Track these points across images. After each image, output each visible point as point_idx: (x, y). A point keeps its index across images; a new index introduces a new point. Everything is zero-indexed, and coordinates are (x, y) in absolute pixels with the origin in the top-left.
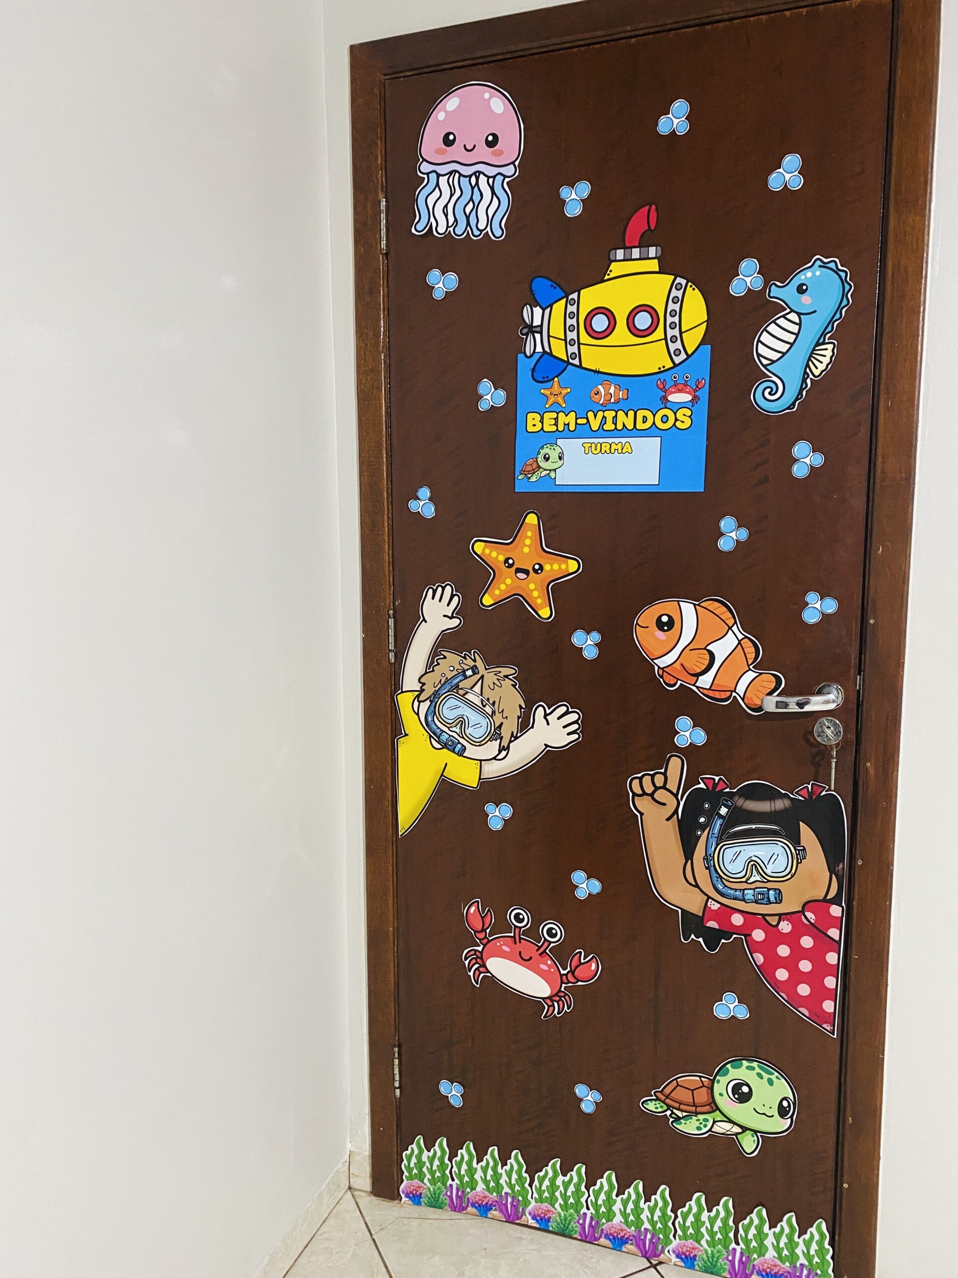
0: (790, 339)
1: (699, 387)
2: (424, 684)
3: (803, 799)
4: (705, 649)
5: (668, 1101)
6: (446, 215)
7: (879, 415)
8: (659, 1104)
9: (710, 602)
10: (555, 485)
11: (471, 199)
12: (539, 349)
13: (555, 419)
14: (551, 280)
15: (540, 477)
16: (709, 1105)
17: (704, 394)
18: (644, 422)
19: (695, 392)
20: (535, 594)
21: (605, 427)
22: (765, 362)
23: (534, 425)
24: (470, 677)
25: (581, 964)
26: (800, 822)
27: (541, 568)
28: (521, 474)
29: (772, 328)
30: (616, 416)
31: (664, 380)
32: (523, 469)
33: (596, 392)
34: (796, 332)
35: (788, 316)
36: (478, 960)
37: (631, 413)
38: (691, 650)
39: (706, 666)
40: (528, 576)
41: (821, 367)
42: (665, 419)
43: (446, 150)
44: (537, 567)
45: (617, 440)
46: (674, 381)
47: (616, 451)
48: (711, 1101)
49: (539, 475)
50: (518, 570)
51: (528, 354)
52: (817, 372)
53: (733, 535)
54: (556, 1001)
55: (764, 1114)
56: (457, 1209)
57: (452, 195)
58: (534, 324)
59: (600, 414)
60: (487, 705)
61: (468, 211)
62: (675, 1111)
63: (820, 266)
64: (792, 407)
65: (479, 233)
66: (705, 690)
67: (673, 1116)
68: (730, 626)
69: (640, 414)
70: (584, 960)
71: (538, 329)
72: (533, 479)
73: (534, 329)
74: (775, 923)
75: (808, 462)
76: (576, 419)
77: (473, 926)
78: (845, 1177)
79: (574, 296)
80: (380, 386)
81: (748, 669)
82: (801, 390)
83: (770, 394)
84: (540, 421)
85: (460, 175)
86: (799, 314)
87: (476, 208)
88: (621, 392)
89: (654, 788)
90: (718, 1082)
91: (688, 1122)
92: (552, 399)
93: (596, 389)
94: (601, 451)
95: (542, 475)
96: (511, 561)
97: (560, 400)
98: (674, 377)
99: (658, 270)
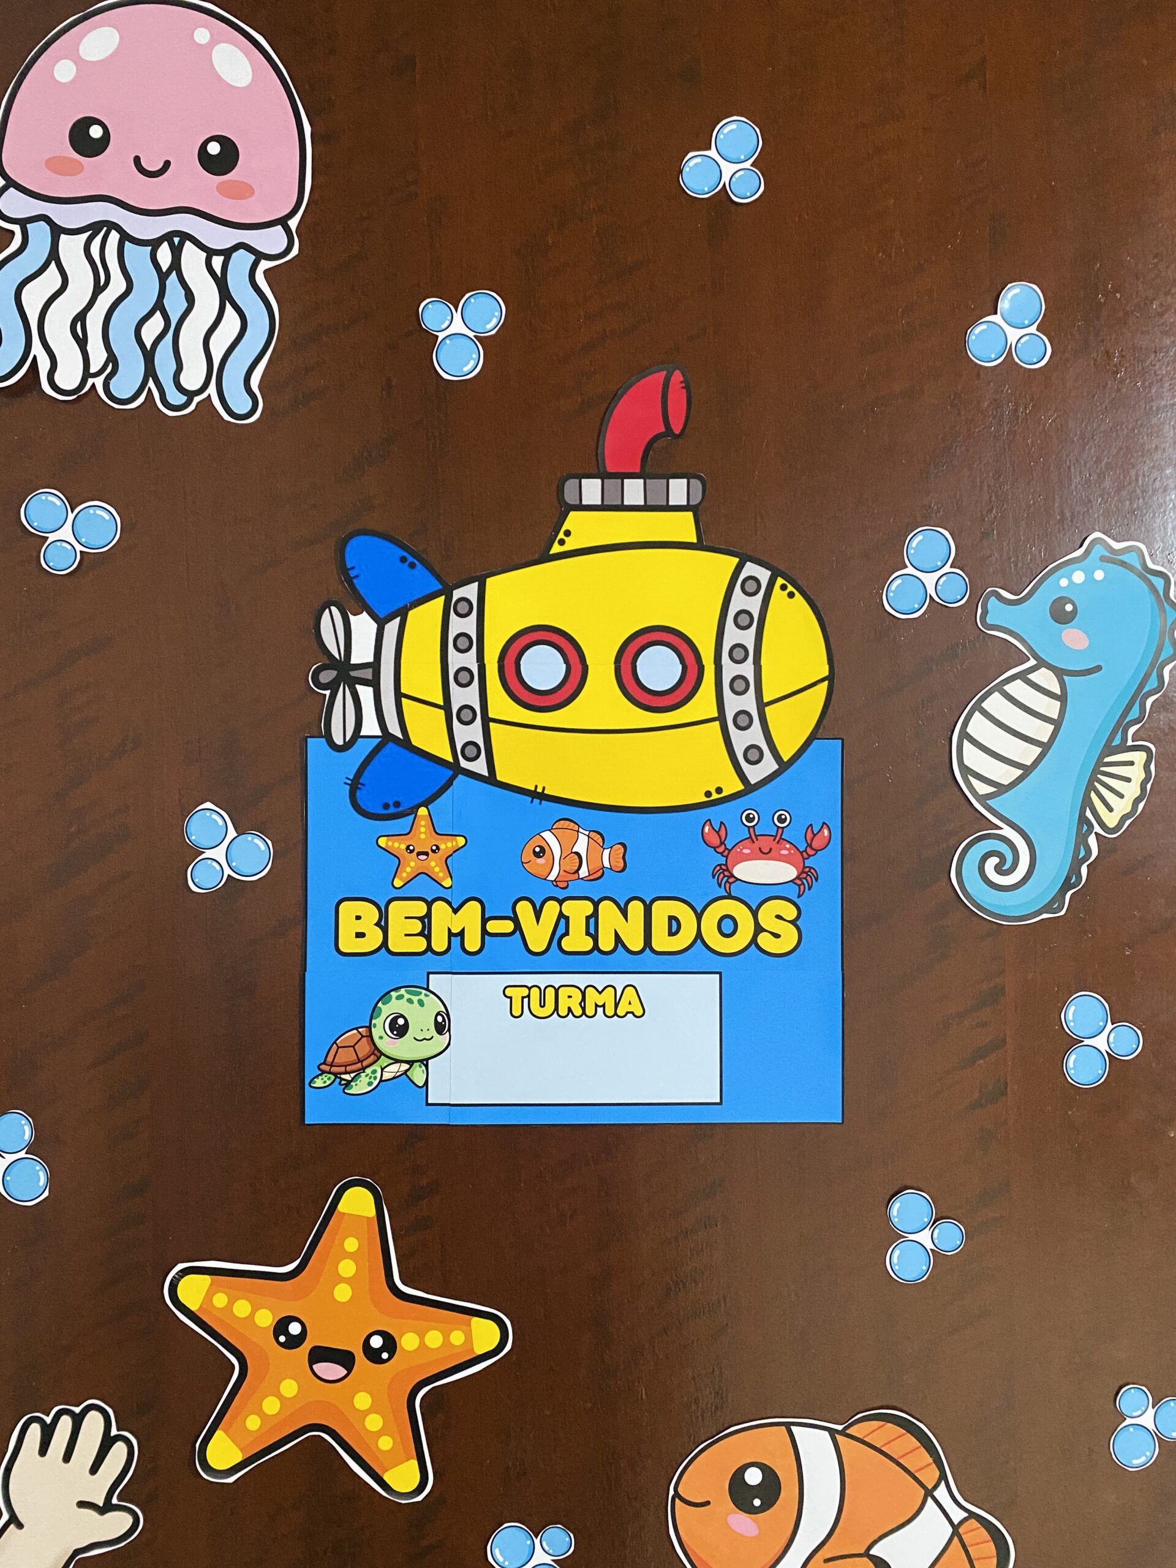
0: (1043, 730)
1: (814, 846)
4: (864, 1554)
6: (82, 342)
9: (875, 1424)
10: (427, 1104)
11: (159, 306)
12: (371, 727)
13: (421, 919)
14: (404, 547)
15: (381, 1081)
17: (828, 863)
18: (671, 934)
20: (374, 1422)
21: (567, 944)
22: (983, 789)
23: (360, 936)
27: (390, 1344)
28: (323, 1072)
29: (995, 703)
30: (595, 914)
31: (722, 823)
32: (330, 1059)
33: (537, 850)
34: (1055, 715)
35: (1032, 677)
37: (636, 909)
38: (825, 1558)
40: (349, 1371)
41: (1122, 807)
42: (728, 926)
45: (600, 981)
46: (749, 827)
47: (600, 1010)
49: (378, 1075)
50: (319, 1355)
51: (339, 741)
52: (1111, 820)
53: (924, 1237)
57: (99, 289)
58: (354, 660)
59: (551, 910)
61: (148, 337)
63: (1103, 559)
64: (1056, 905)
65: (184, 399)
68: (930, 1487)
69: (662, 911)
71: (368, 674)
72: (361, 1086)
73: (353, 674)
75: (1104, 1048)
76: (484, 921)
79: (470, 591)
82: (1077, 863)
83: (998, 869)
84: (378, 924)
86: (1060, 674)
87: (173, 330)
88: (607, 852)
92: (412, 864)
93: (537, 841)
94: (556, 1008)
95: (386, 1076)
96: (295, 1329)
97: (435, 865)
98: (748, 816)
99: (694, 539)
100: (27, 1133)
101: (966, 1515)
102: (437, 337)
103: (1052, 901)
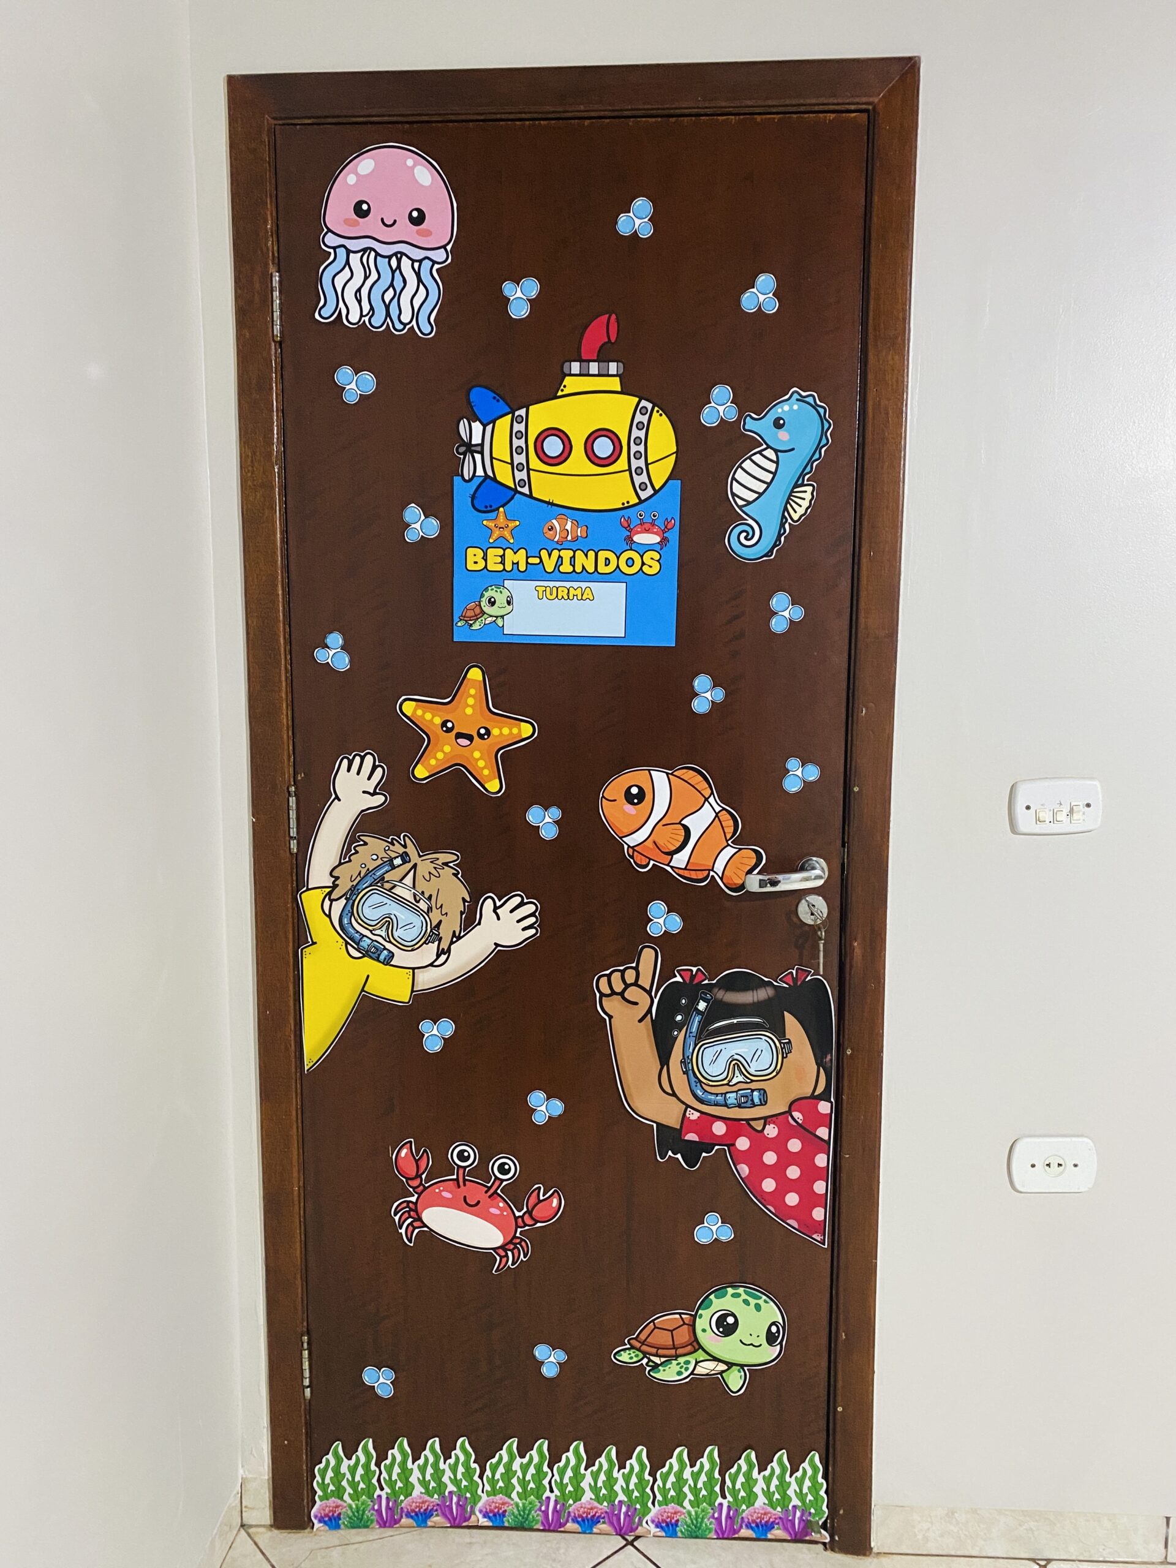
0: (768, 477)
1: (668, 527)
2: (337, 878)
3: (787, 986)
4: (680, 823)
5: (644, 1348)
6: (359, 302)
7: (862, 566)
8: (634, 1352)
9: (685, 771)
10: (504, 634)
11: (392, 285)
12: (480, 472)
13: (501, 556)
14: (495, 393)
15: (485, 624)
16: (691, 1344)
17: (674, 536)
18: (606, 565)
19: (663, 533)
20: (481, 764)
21: (562, 569)
22: (741, 503)
23: (476, 563)
24: (399, 866)
25: (540, 1201)
26: (785, 1013)
27: (488, 732)
28: (461, 620)
29: (747, 465)
30: (574, 556)
31: (629, 517)
32: (464, 615)
33: (550, 527)
34: (773, 470)
35: (764, 453)
36: (412, 1213)
37: (591, 554)
38: (664, 825)
39: (680, 843)
40: (471, 743)
41: (801, 511)
42: (630, 562)
43: (357, 221)
44: (483, 731)
45: (575, 585)
46: (640, 519)
47: (575, 597)
48: (693, 1339)
49: (484, 622)
50: (459, 735)
51: (467, 478)
52: (796, 517)
53: (708, 695)
54: (510, 1250)
55: (752, 1344)
56: (387, 1525)
57: (366, 278)
58: (473, 442)
59: (555, 554)
60: (421, 901)
61: (387, 298)
62: (652, 1358)
63: (797, 400)
64: (770, 554)
65: (402, 327)
66: (680, 870)
67: (651, 1364)
68: (707, 797)
69: (602, 555)
70: (543, 1196)
71: (479, 449)
72: (476, 626)
73: (473, 448)
74: (760, 1128)
75: (787, 616)
76: (527, 558)
77: (404, 1172)
78: (839, 1399)
79: (522, 412)
80: (274, 506)
81: (726, 844)
82: (779, 536)
83: (746, 538)
84: (483, 558)
85: (377, 254)
86: (776, 451)
87: (398, 296)
88: (579, 529)
89: (624, 986)
90: (701, 1316)
91: (667, 1368)
92: (497, 533)
93: (550, 524)
94: (557, 596)
95: (487, 622)
96: (449, 725)
97: (507, 534)
98: (640, 514)
99: (619, 389)
100: (341, 642)
101: (721, 809)
102: (510, 299)
103: (768, 552)
